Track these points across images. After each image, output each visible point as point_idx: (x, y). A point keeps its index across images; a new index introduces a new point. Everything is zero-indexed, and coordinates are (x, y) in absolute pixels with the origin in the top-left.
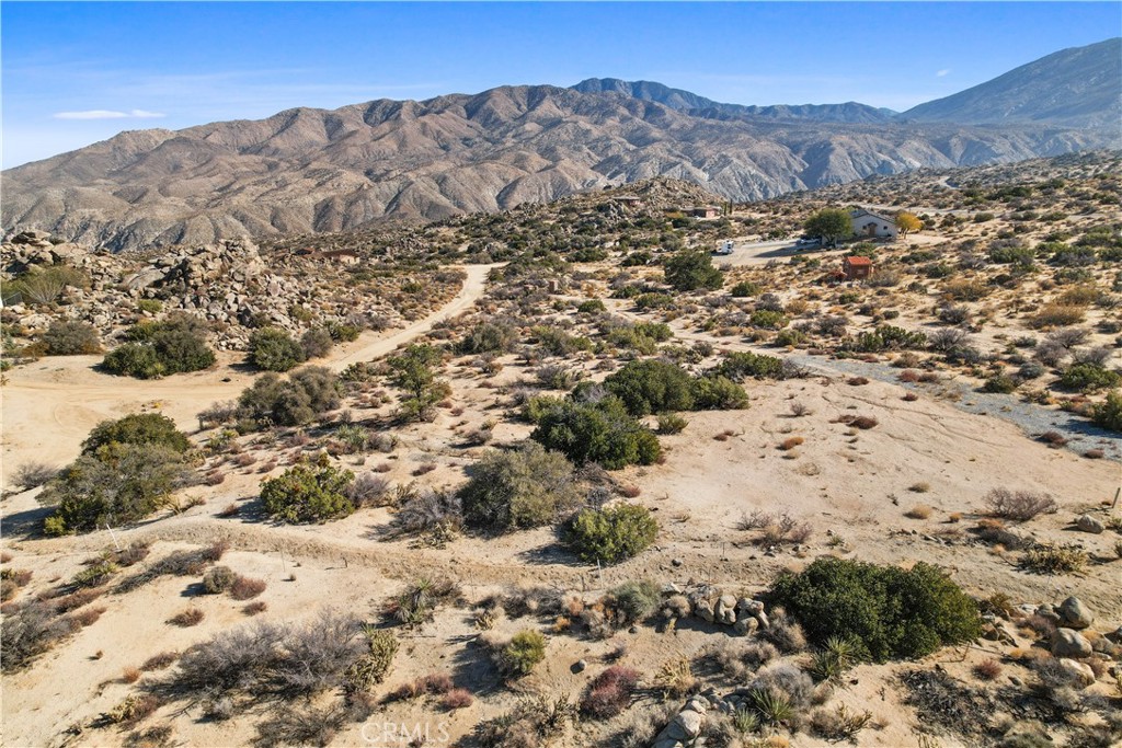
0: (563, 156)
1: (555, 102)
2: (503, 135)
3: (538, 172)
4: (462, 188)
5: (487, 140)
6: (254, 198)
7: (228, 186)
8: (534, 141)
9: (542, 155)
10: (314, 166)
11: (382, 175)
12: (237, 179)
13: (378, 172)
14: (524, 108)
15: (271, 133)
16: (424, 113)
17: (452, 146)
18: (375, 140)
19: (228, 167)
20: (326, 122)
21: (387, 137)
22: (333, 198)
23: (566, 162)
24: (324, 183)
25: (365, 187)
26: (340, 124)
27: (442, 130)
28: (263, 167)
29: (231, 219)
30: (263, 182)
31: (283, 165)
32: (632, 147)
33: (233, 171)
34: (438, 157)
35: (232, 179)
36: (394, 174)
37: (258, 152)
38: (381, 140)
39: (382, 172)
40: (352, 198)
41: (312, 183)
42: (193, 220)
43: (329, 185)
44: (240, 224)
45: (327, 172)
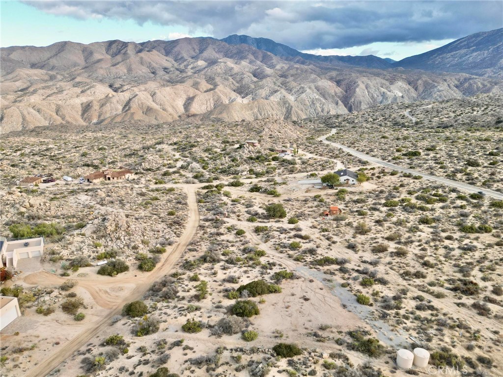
0: (219, 83)
1: (214, 49)
2: (186, 66)
3: (205, 92)
4: (164, 99)
5: (177, 69)
6: (44, 97)
7: (27, 89)
8: (203, 72)
9: (207, 81)
10: (78, 79)
11: (119, 88)
12: (32, 84)
13: (117, 85)
14: (197, 51)
15: (49, 56)
16: (140, 51)
17: (157, 72)
18: (113, 66)
19: (25, 76)
20: (83, 51)
21: (120, 64)
22: (91, 102)
23: (220, 87)
24: (86, 91)
25: (110, 95)
26: (91, 53)
27: (152, 62)
28: (46, 78)
29: (32, 110)
30: (48, 87)
31: (59, 77)
32: (255, 79)
33: (29, 79)
34: (150, 79)
35: (29, 84)
36: (125, 88)
37: (42, 67)
38: (118, 66)
39: (119, 86)
40: (103, 102)
41: (79, 90)
42: (8, 110)
43: (88, 92)
44: (37, 113)
45: (87, 84)
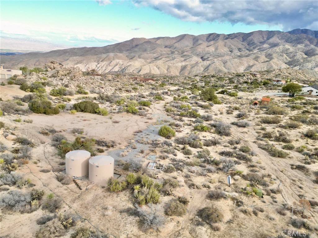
0: (274, 58)
1: (278, 37)
2: (254, 48)
3: (262, 63)
4: (232, 66)
5: (247, 50)
6: (164, 62)
7: (158, 57)
8: (265, 51)
9: (266, 57)
10: (185, 53)
11: (206, 59)
12: (161, 55)
13: (205, 58)
14: (265, 39)
15: (175, 42)
16: (227, 39)
17: (234, 51)
18: (207, 47)
19: (160, 51)
20: (193, 39)
21: (211, 46)
22: (187, 65)
23: (275, 60)
24: (187, 59)
25: (199, 62)
26: (197, 40)
27: (232, 45)
28: (170, 53)
29: (155, 67)
30: (168, 57)
31: (176, 52)
33: (161, 53)
34: (227, 55)
35: (160, 55)
36: (210, 59)
37: (170, 48)
38: (210, 47)
39: (207, 57)
40: (193, 65)
41: (183, 59)
42: (144, 66)
43: (188, 60)
44: (157, 69)
45: (189, 56)
